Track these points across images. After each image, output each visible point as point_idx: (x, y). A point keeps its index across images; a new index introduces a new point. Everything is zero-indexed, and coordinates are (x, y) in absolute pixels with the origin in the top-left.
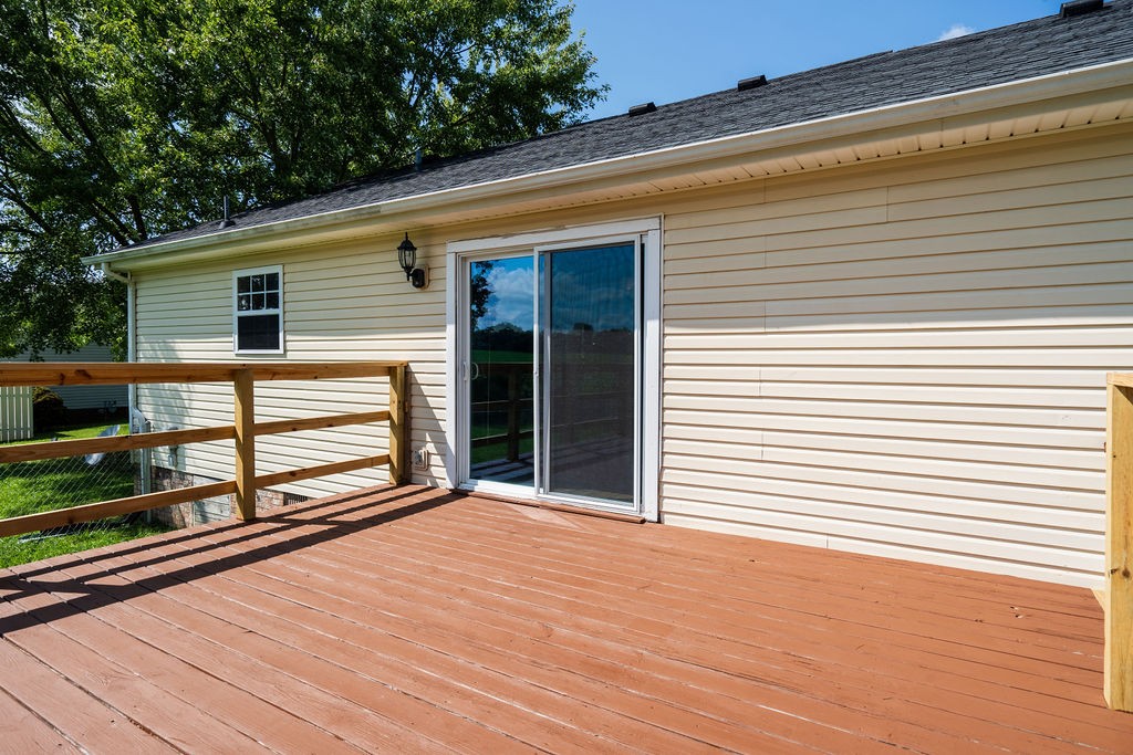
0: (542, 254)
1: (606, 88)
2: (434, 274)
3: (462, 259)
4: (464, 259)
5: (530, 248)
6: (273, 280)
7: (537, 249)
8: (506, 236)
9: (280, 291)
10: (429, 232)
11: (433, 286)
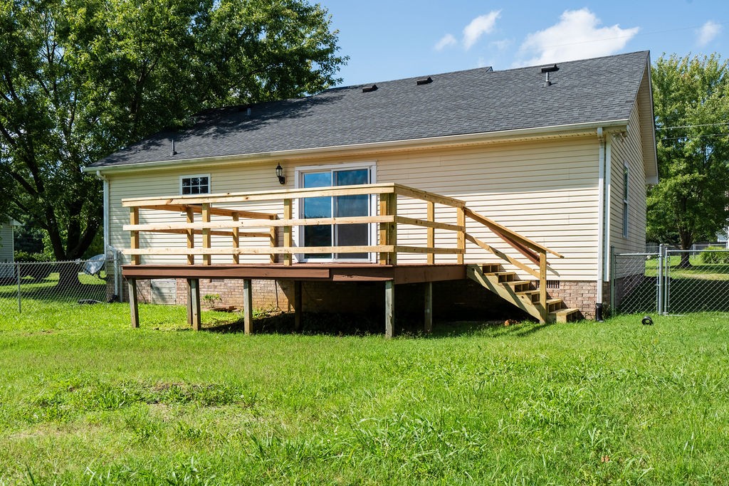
0: (334, 172)
1: (347, 58)
2: (289, 179)
3: (301, 173)
4: (302, 173)
5: (330, 170)
6: (205, 181)
7: (332, 170)
8: (320, 165)
9: (209, 185)
10: (286, 162)
11: (288, 184)
